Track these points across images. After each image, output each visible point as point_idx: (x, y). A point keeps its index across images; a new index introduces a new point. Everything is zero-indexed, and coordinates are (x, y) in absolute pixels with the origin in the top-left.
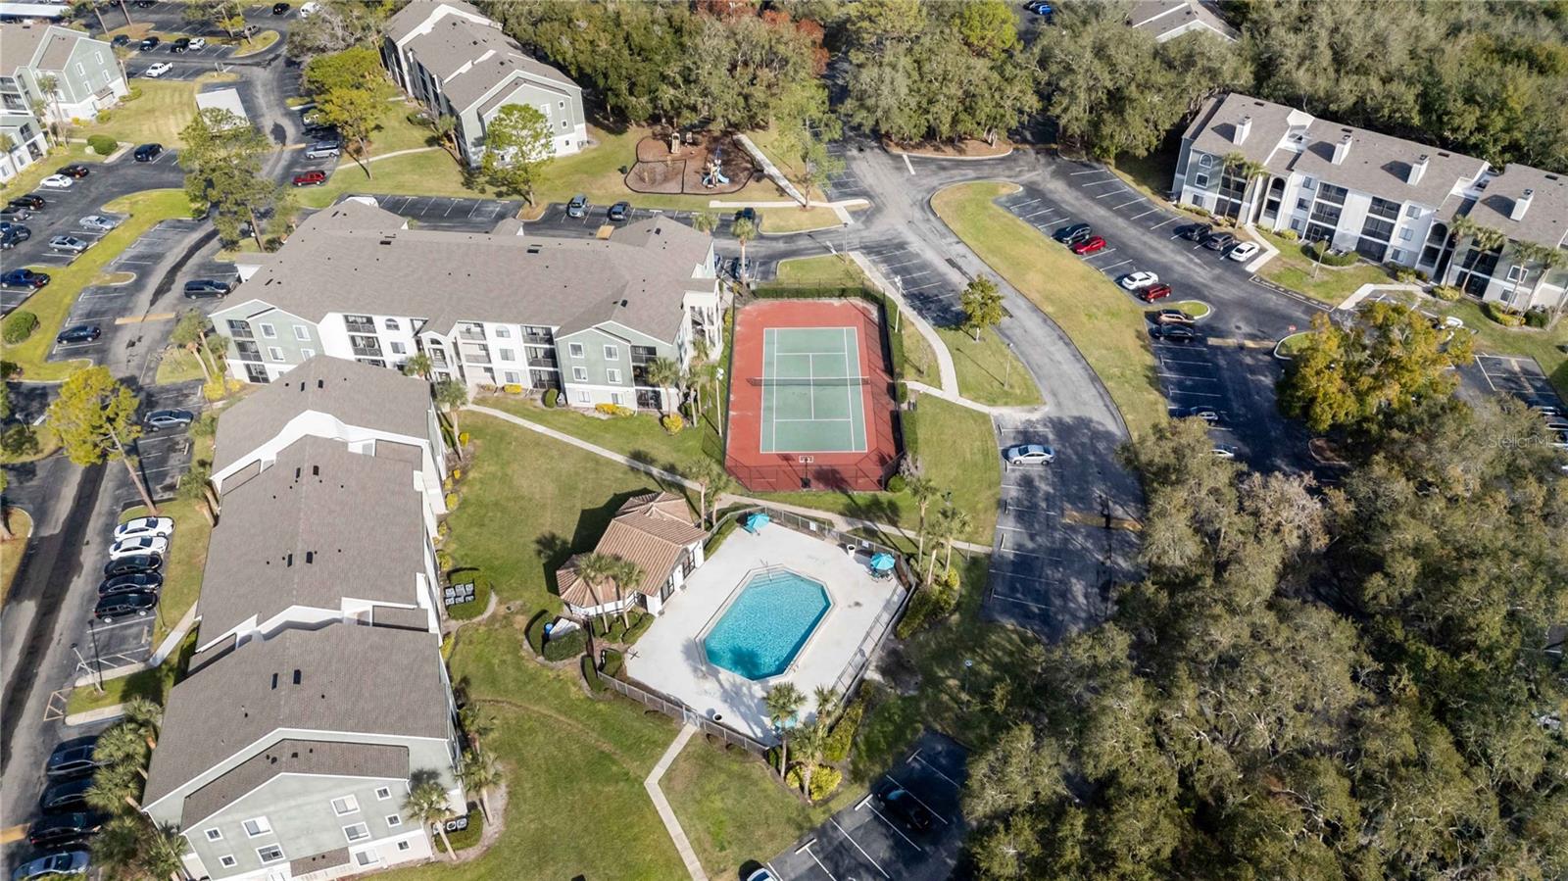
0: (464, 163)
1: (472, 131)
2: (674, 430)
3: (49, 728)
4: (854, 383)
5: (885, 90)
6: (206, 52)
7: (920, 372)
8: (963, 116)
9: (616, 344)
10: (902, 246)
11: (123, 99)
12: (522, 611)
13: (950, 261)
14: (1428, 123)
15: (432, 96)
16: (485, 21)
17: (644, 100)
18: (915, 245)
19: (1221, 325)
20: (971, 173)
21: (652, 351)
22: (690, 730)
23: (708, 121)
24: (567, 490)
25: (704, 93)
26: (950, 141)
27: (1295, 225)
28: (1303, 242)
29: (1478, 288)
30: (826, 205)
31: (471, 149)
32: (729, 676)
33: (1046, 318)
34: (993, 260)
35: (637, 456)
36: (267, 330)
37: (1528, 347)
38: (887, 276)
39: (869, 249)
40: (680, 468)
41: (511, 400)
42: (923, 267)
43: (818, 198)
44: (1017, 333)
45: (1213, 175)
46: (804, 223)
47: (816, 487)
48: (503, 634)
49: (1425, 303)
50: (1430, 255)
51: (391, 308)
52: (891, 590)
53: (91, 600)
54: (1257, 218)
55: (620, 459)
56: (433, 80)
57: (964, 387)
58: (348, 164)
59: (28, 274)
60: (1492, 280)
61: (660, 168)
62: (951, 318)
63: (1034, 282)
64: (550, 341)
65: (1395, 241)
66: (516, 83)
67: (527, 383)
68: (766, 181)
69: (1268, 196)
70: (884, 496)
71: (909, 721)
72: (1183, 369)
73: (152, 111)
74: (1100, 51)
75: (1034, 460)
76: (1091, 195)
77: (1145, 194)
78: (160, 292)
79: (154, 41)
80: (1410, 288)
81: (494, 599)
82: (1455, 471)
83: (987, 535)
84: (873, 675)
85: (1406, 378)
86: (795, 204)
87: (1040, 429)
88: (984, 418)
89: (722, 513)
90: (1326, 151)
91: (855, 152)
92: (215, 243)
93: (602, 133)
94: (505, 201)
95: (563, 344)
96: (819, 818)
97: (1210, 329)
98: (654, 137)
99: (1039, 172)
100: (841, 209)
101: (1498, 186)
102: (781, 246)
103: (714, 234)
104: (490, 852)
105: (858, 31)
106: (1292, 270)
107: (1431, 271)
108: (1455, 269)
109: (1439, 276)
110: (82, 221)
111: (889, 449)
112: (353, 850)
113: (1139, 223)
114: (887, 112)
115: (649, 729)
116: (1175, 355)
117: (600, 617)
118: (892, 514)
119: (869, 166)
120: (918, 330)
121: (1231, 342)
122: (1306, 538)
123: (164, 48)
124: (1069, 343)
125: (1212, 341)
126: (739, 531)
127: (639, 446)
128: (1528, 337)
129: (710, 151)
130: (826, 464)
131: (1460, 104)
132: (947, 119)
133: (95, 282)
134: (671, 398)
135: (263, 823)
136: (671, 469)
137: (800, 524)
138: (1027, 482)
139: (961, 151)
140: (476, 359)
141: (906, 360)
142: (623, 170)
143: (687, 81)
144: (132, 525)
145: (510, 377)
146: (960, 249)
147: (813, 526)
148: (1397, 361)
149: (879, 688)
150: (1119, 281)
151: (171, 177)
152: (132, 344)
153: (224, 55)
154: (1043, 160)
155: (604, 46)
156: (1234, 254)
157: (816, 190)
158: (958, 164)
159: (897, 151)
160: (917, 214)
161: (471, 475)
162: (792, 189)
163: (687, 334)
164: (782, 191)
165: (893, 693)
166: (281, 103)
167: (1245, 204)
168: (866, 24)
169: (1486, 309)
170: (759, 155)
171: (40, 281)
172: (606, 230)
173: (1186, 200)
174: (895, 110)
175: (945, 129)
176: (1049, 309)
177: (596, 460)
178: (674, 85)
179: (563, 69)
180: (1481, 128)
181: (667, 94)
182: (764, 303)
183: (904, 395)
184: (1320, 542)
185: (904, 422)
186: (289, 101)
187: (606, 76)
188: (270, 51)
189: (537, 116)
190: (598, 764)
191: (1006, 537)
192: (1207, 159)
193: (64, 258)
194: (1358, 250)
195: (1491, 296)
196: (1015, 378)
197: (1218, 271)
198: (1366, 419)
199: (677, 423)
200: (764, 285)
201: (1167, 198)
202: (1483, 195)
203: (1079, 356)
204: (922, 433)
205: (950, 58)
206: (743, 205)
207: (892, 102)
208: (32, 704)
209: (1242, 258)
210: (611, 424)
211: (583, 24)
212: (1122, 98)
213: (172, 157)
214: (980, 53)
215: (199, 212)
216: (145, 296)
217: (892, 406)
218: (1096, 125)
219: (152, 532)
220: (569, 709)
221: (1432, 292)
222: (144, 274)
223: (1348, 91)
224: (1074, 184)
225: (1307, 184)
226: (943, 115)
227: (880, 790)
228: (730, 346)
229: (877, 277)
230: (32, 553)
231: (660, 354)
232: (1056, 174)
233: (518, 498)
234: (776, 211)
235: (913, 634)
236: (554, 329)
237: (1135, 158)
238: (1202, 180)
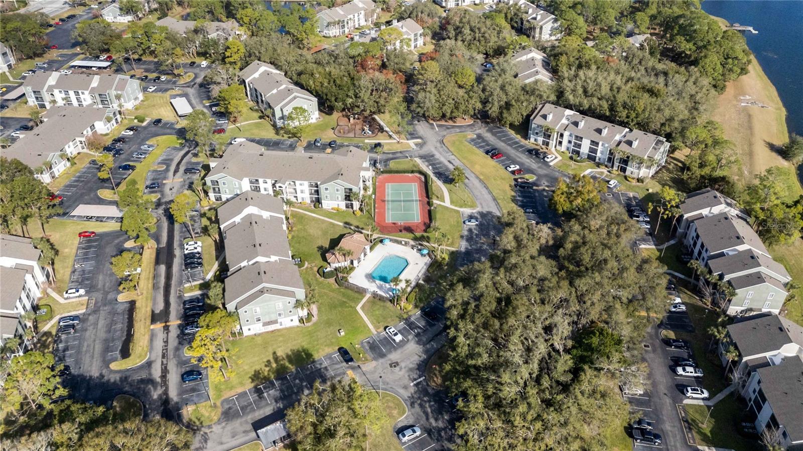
0: (274, 126)
1: (278, 114)
2: (358, 215)
3: (180, 297)
4: (416, 201)
5: (427, 101)
6: (168, 82)
7: (438, 197)
8: (455, 110)
9: (339, 188)
10: (433, 156)
11: (142, 101)
12: (315, 266)
13: (449, 161)
14: (612, 114)
15: (260, 101)
16: (278, 72)
17: (340, 104)
18: (438, 155)
19: (538, 183)
20: (458, 130)
21: (351, 190)
22: (368, 296)
23: (364, 110)
24: (325, 233)
25: (363, 101)
26: (451, 118)
27: (568, 149)
28: (570, 154)
29: (623, 170)
30: (406, 141)
31: (277, 121)
32: (378, 282)
33: (480, 180)
34: (464, 161)
35: (346, 223)
36: (224, 183)
37: (637, 190)
38: (428, 166)
39: (421, 157)
40: (361, 227)
41: (303, 206)
42: (440, 163)
43: (403, 139)
44: (470, 185)
45: (541, 132)
46: (398, 148)
47: (404, 233)
48: (311, 272)
49: (607, 175)
50: (610, 159)
51: (265, 176)
52: (427, 260)
53: (182, 264)
54: (555, 147)
55: (341, 224)
56: (261, 95)
57: (452, 202)
58: (231, 126)
59: (129, 165)
60: (628, 168)
61: (347, 128)
62: (448, 180)
63: (477, 168)
64: (317, 187)
65: (599, 154)
66: (295, 98)
67: (308, 201)
68: (384, 133)
69: (559, 139)
70: (425, 234)
71: (431, 293)
72: (523, 197)
73: (154, 106)
74: (502, 88)
75: (473, 224)
76: (499, 138)
77: (518, 138)
78: (176, 171)
79: (146, 77)
80: (602, 170)
81: (306, 263)
82: (592, 223)
83: (457, 245)
84: (421, 282)
85: (583, 196)
86: (395, 141)
87: (476, 215)
88: (458, 212)
89: (375, 239)
90: (576, 124)
91: (416, 122)
92: (190, 154)
93: (324, 114)
94: (292, 140)
95: (322, 188)
96: (405, 316)
97: (534, 184)
98: (343, 116)
99: (482, 130)
100: (412, 143)
101: (630, 137)
102: (391, 156)
103: (368, 151)
104: (315, 324)
105: (418, 79)
106: (565, 164)
107: (610, 165)
108: (616, 164)
109: (612, 167)
110: (142, 147)
111: (427, 221)
112: (279, 321)
113: (515, 148)
114: (428, 108)
115: (356, 295)
116: (521, 192)
117: (340, 267)
118: (428, 239)
119: (421, 127)
120: (438, 184)
121: (541, 188)
122: (547, 242)
123: (151, 80)
124: (487, 188)
125: (535, 188)
126: (380, 245)
127: (347, 220)
128: (638, 186)
129: (364, 122)
130: (407, 225)
131: (621, 108)
132: (449, 111)
133: (152, 169)
134: (356, 205)
135: (258, 310)
136: (357, 227)
137: (400, 243)
138: (470, 230)
139: (455, 122)
140: (292, 193)
141: (433, 194)
142: (333, 129)
143: (356, 97)
144: (190, 243)
145: (303, 199)
146: (453, 157)
147: (403, 243)
148: (580, 191)
149: (422, 285)
150: (506, 168)
151: (168, 131)
152: (171, 189)
153: (175, 83)
154: (483, 125)
155: (326, 84)
156: (546, 159)
157: (403, 136)
158: (453, 127)
159: (431, 122)
160: (438, 145)
161: (294, 229)
162: (394, 136)
163: (361, 185)
164: (390, 136)
165: (427, 286)
166: (201, 102)
167: (551, 142)
168: (420, 77)
169: (626, 178)
170: (382, 123)
171: (133, 168)
172: (329, 150)
173: (532, 140)
174: (431, 108)
175: (448, 115)
176: (482, 177)
177: (333, 224)
178: (351, 98)
179: (311, 92)
180: (628, 117)
181: (349, 101)
182: (385, 175)
183: (432, 204)
184: (551, 242)
185: (432, 213)
186: (204, 102)
187: (326, 95)
188: (192, 81)
189: (305, 111)
190: (343, 304)
191: (463, 246)
192: (538, 126)
193: (138, 160)
194: (588, 158)
195: (628, 173)
196: (469, 199)
197: (540, 165)
198: (573, 209)
199: (359, 213)
200: (385, 169)
201: (526, 139)
202: (624, 140)
203: (490, 193)
204: (438, 216)
205: (451, 88)
206: (377, 141)
207: (430, 105)
208: (172, 291)
209: (548, 160)
210: (337, 213)
211: (317, 76)
212: (510, 105)
213: (166, 124)
214: (460, 87)
215: (181, 144)
216: (171, 173)
217: (428, 208)
218: (501, 113)
219: (196, 246)
220: (333, 291)
221: (609, 172)
222: (168, 166)
223: (586, 104)
224: (494, 134)
225: (571, 135)
226: (447, 110)
227: (423, 310)
228: (374, 189)
229: (424, 167)
230: (159, 252)
231: (354, 190)
232: (488, 131)
233: (310, 235)
234: (389, 144)
235: (433, 272)
236: (319, 183)
237: (515, 125)
238: (537, 133)
